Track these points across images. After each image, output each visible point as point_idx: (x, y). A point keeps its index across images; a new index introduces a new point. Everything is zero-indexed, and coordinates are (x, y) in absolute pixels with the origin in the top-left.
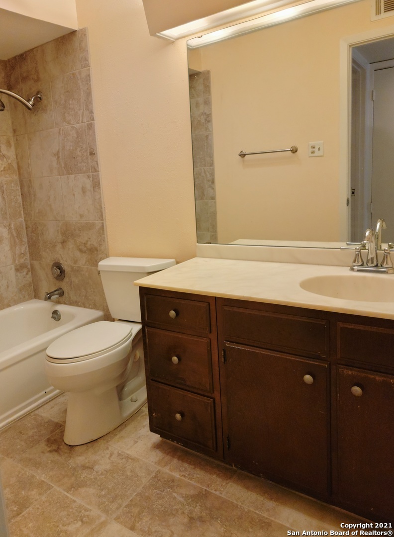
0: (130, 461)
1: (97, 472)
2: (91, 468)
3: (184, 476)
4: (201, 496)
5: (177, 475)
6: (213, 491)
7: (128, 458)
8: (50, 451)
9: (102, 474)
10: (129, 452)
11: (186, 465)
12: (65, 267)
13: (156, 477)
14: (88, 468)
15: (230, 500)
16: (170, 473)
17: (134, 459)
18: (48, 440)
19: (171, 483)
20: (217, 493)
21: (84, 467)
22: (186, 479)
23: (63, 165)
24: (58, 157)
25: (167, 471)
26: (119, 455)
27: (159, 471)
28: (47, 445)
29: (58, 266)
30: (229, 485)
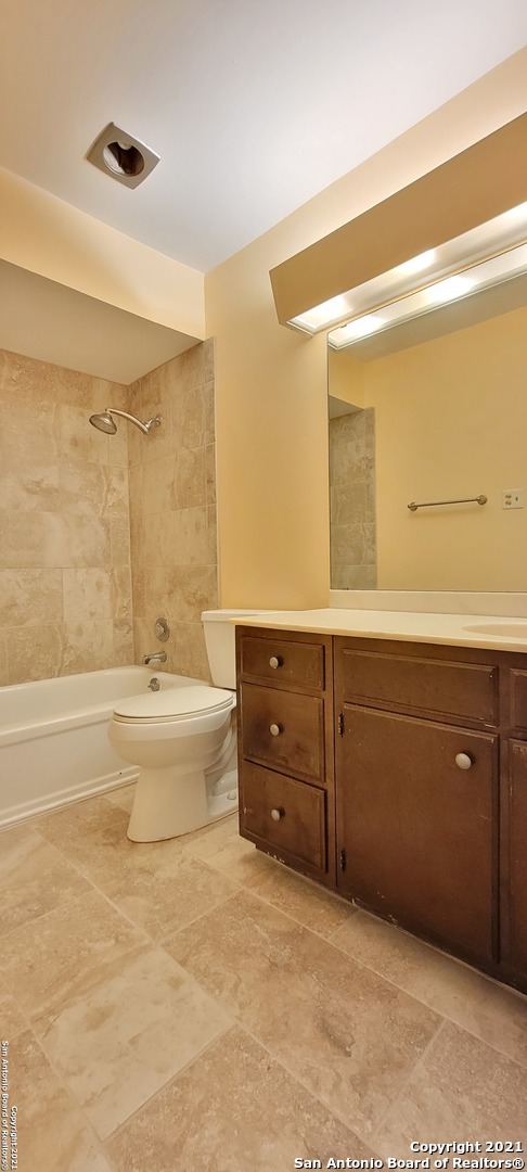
0: (206, 872)
1: (157, 880)
2: (151, 873)
3: (277, 904)
4: (295, 936)
5: (267, 901)
6: (316, 932)
7: (205, 868)
8: (104, 844)
9: (163, 883)
10: (208, 862)
11: (283, 889)
12: (170, 625)
13: (237, 898)
14: (148, 872)
15: (339, 948)
16: (257, 896)
17: (212, 872)
18: (107, 831)
19: (256, 911)
20: (321, 935)
21: (142, 871)
22: (280, 910)
23: (177, 498)
24: (173, 489)
25: (253, 893)
26: (193, 862)
27: (242, 893)
28: (104, 837)
29: (162, 623)
30: (341, 928)
